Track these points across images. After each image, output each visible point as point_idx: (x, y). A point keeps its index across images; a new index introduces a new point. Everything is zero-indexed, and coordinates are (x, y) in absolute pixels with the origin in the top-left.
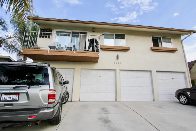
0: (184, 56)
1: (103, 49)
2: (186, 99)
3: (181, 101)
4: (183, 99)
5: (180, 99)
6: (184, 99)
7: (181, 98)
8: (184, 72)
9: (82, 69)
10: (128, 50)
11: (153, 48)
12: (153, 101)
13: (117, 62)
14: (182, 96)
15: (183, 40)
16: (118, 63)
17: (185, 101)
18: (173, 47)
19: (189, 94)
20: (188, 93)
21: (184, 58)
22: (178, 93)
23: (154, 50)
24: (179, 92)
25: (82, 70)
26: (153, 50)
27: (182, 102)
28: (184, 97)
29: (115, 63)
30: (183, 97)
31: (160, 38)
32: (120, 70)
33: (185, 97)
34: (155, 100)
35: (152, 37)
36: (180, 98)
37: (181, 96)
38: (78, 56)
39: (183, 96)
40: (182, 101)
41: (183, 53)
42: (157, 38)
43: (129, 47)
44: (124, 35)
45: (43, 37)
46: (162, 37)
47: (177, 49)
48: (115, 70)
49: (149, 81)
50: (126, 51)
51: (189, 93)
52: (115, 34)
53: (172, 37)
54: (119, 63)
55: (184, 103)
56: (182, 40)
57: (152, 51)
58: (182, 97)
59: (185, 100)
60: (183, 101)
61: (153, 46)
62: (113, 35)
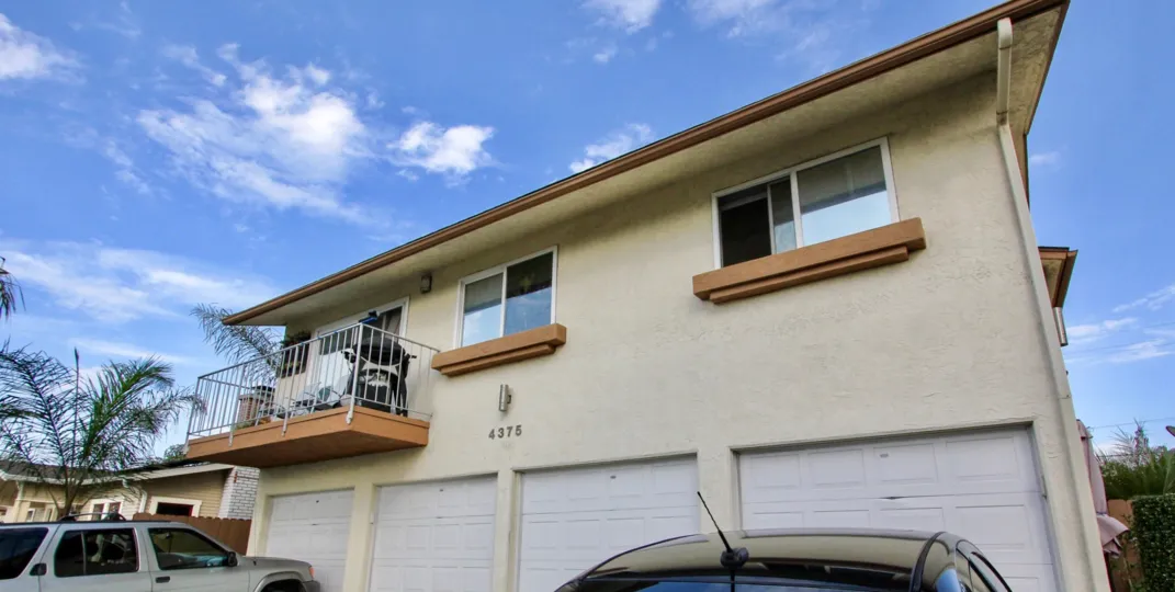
1: (443, 371)
8: (1021, 427)
9: (380, 486)
13: (505, 425)
26: (712, 295)
29: (496, 432)
31: (782, 187)
32: (534, 471)
35: (721, 201)
46: (798, 173)
48: (493, 475)
54: (513, 431)
61: (719, 265)
62: (502, 274)
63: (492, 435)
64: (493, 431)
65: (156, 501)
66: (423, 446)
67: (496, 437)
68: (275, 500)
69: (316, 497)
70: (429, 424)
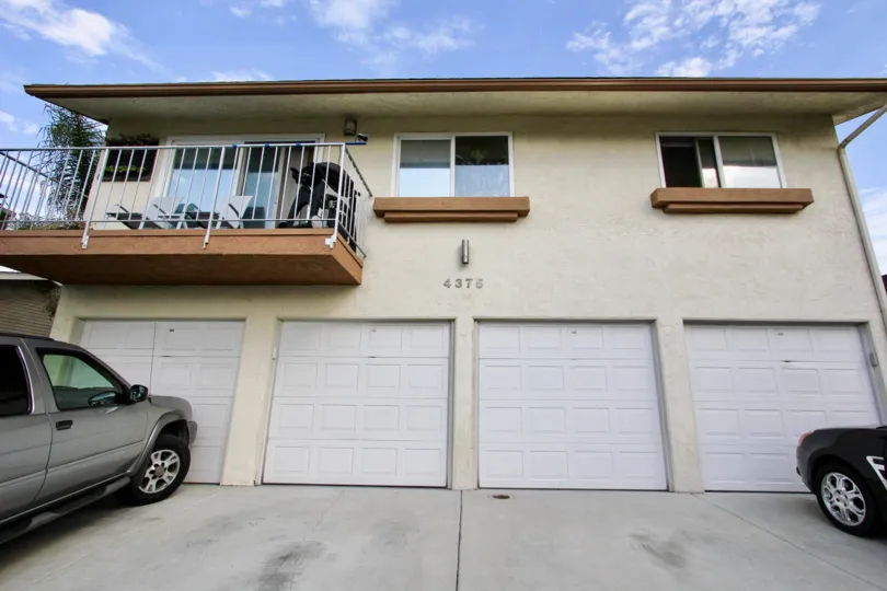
0: (855, 233)
1: (387, 216)
2: (860, 496)
3: (828, 505)
4: (842, 495)
5: (825, 496)
6: (851, 495)
7: (833, 490)
8: (860, 326)
9: (282, 320)
10: (523, 214)
11: (661, 198)
12: (667, 490)
13: (463, 278)
14: (835, 475)
15: (847, 141)
16: (465, 284)
17: (852, 506)
18: (785, 186)
19: (878, 468)
20: (870, 459)
21: (858, 244)
22: (808, 455)
23: (671, 207)
24: (814, 449)
25: (286, 325)
26: (661, 206)
27: (834, 513)
28: (846, 481)
29: (453, 283)
30: (841, 486)
31: (707, 144)
32: (478, 321)
33: (854, 486)
34: (678, 486)
35: (662, 140)
36: (824, 487)
37: (828, 477)
38: (225, 252)
39: (841, 479)
40: (837, 508)
41: (850, 214)
42: (691, 139)
43: (525, 200)
44: (505, 139)
45: (121, 177)
46: (720, 137)
47: (808, 192)
48: (451, 321)
49: (642, 379)
50: (512, 221)
51: (876, 461)
52: (459, 140)
53: (777, 133)
54: (473, 284)
55: (849, 522)
56: (840, 140)
57: (660, 212)
58: (834, 482)
59: (857, 502)
60: (841, 505)
61: (664, 186)
62: (449, 141)
63: (447, 285)
64: (448, 281)
66: (357, 285)
67: (453, 287)
70: (363, 263)
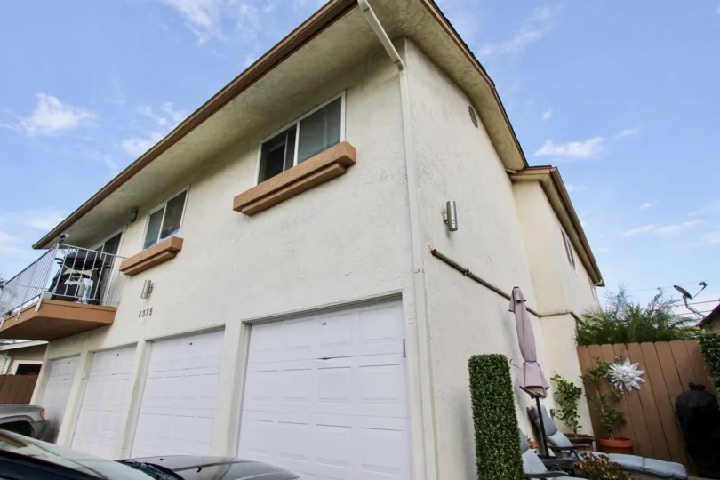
1: (125, 273)
9: (95, 353)
11: (235, 206)
13: (146, 309)
29: (142, 313)
32: (152, 341)
43: (170, 239)
53: (348, 89)
54: (148, 313)
63: (140, 316)
65: (17, 363)
66: (111, 324)
68: (54, 363)
69: (68, 360)
70: (116, 309)
